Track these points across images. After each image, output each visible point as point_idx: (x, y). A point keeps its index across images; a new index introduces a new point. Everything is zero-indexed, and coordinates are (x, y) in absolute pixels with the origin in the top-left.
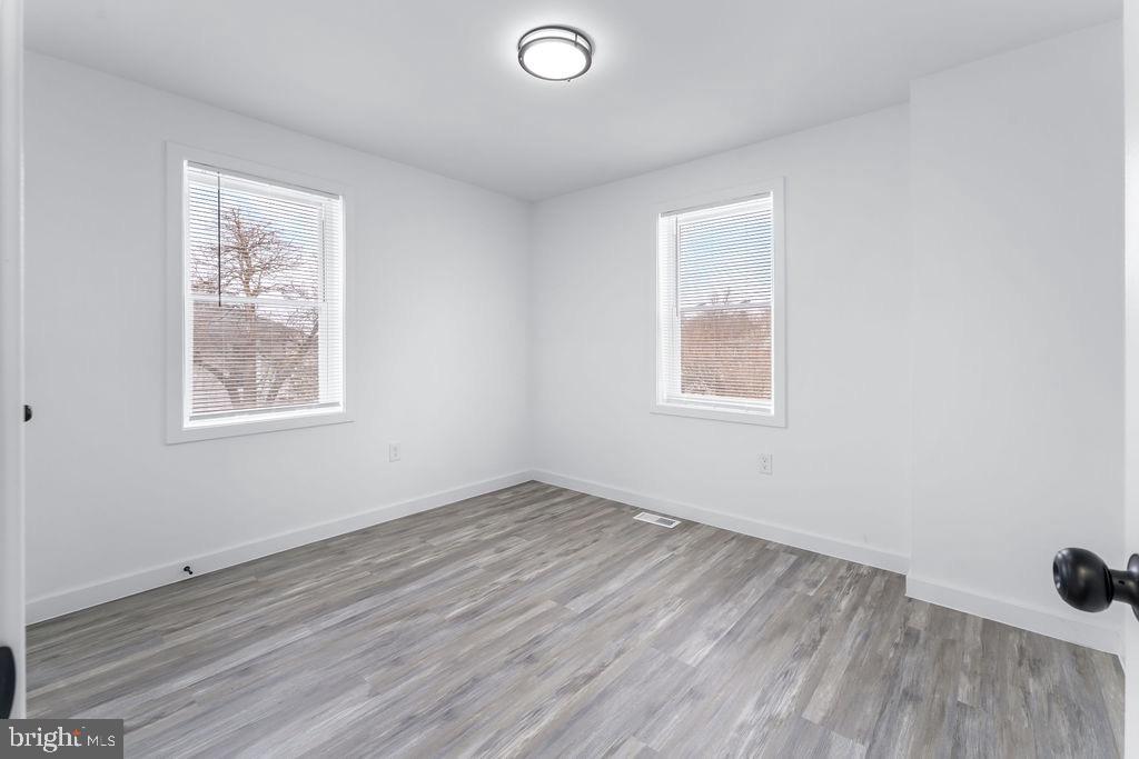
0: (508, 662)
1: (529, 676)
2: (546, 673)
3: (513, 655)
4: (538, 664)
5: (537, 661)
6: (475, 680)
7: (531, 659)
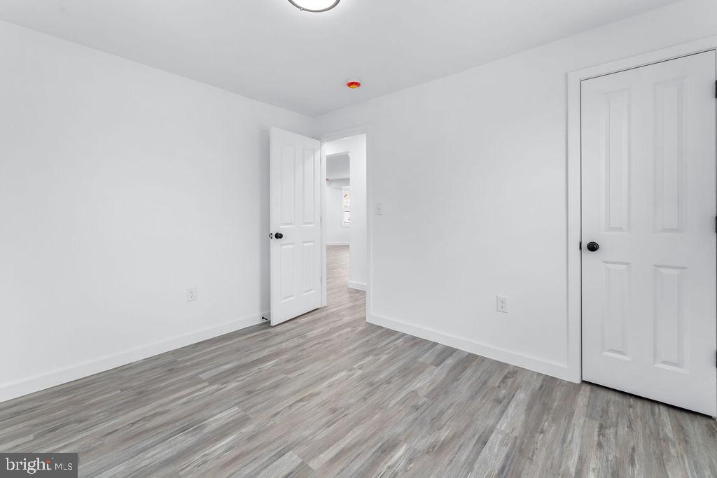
0: (348, 408)
1: (334, 401)
2: (324, 403)
3: (345, 413)
4: (330, 407)
5: (330, 409)
6: (365, 399)
7: (334, 411)
